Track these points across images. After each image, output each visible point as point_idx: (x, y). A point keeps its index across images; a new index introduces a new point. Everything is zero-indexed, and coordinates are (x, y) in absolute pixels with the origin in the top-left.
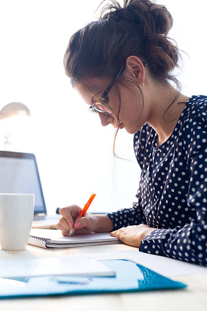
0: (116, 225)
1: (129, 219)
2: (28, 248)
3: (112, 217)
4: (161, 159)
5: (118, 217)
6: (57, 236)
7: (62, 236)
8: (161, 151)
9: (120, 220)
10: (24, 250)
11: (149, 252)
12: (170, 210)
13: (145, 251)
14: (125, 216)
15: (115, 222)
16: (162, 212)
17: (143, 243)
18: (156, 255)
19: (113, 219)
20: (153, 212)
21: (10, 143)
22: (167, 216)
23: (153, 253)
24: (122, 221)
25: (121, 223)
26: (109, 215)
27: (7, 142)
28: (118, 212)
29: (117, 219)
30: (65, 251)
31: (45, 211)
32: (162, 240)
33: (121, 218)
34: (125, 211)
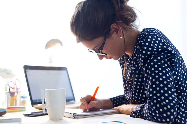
0: (115, 105)
1: (123, 101)
2: (64, 118)
3: (112, 100)
4: (130, 68)
5: (116, 100)
6: (80, 112)
7: (83, 112)
8: (129, 64)
9: (117, 102)
10: (62, 119)
11: (135, 117)
12: (140, 95)
13: (133, 117)
14: (121, 99)
15: (114, 103)
16: (136, 97)
17: (132, 113)
18: (139, 118)
19: (113, 102)
20: (131, 98)
21: (53, 62)
22: (140, 98)
23: (137, 117)
24: (118, 102)
25: (118, 103)
26: (111, 99)
27: (51, 62)
28: (117, 97)
29: (115, 101)
30: (85, 119)
31: (74, 99)
32: (139, 110)
33: (118, 100)
34: (121, 97)
